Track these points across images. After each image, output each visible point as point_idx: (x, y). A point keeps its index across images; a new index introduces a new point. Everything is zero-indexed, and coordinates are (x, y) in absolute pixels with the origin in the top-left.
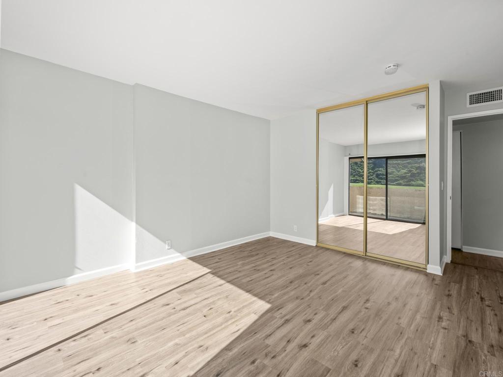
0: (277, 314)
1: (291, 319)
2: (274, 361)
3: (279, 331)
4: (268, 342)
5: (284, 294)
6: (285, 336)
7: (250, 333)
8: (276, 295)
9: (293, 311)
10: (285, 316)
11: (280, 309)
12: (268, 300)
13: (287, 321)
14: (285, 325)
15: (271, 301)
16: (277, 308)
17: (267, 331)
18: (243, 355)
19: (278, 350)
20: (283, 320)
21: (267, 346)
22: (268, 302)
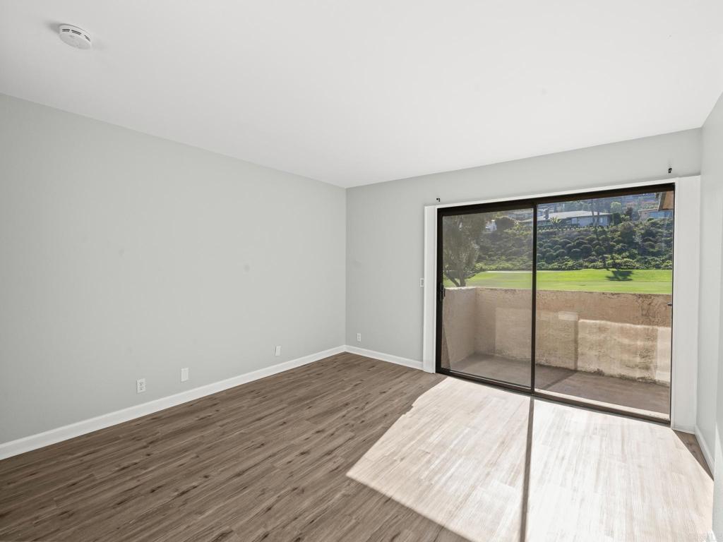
0: (340, 460)
1: (324, 456)
2: (346, 423)
3: (340, 443)
4: (352, 434)
5: (322, 500)
6: (335, 439)
7: (369, 441)
8: (338, 496)
9: (317, 468)
10: (330, 459)
11: (336, 469)
12: (353, 485)
13: (329, 453)
14: (333, 449)
15: (347, 483)
16: (339, 469)
17: (352, 443)
18: (372, 424)
19: (343, 429)
20: (334, 455)
21: (352, 431)
22: (352, 480)
